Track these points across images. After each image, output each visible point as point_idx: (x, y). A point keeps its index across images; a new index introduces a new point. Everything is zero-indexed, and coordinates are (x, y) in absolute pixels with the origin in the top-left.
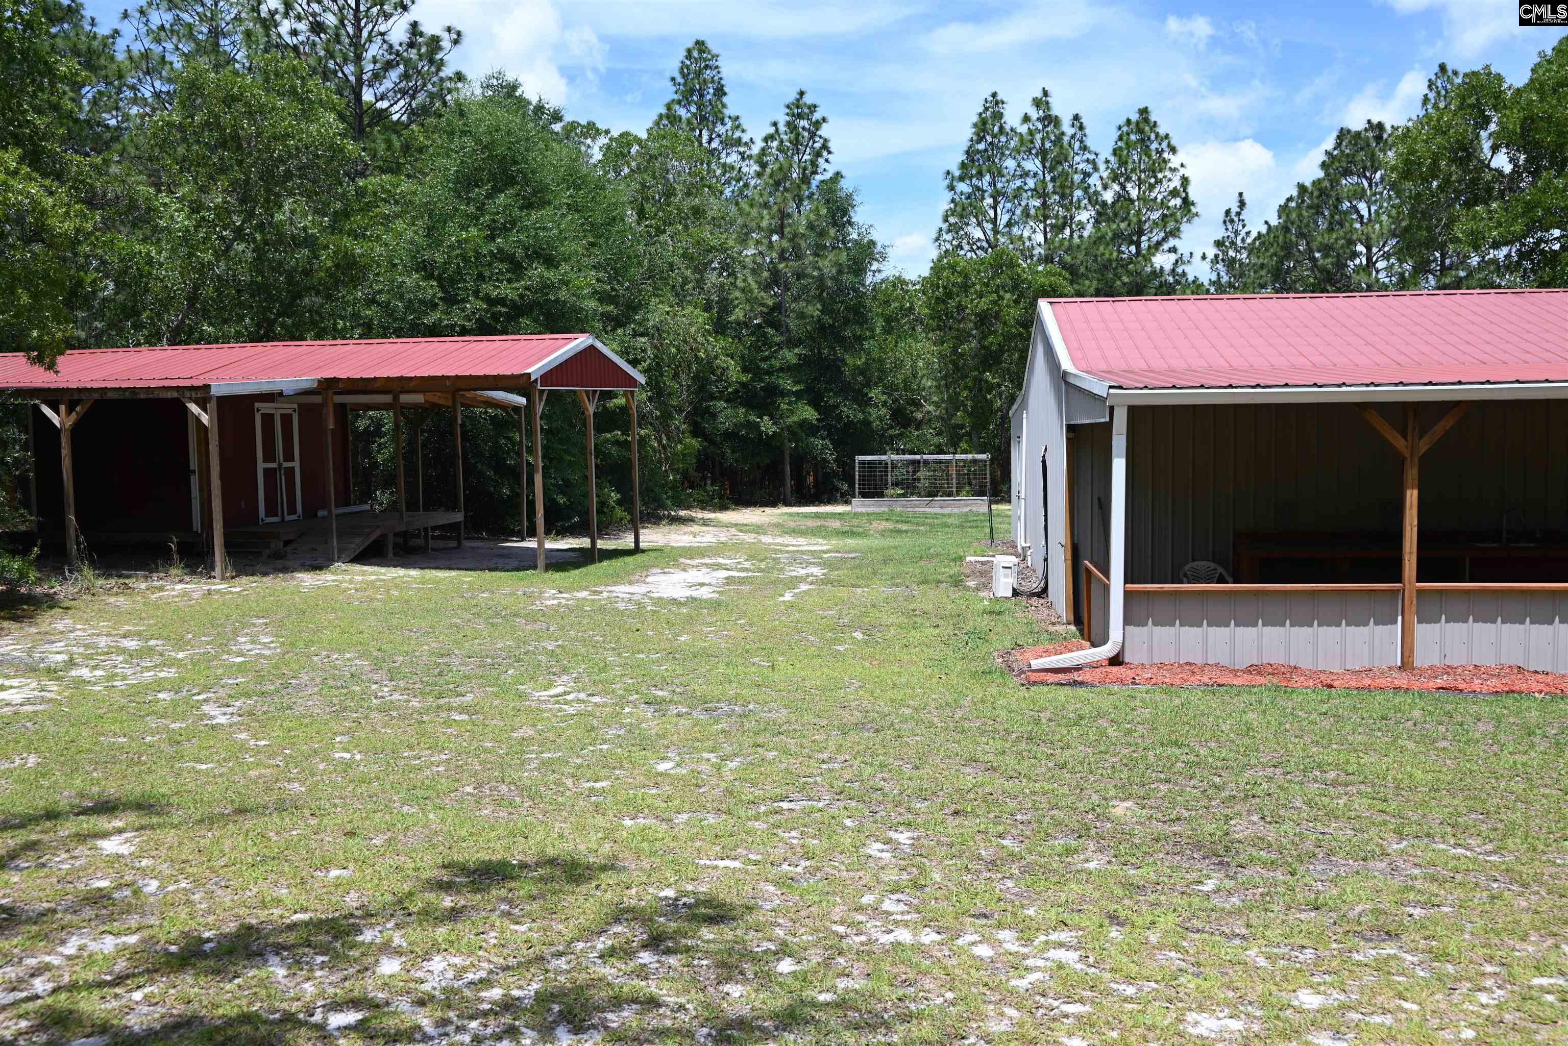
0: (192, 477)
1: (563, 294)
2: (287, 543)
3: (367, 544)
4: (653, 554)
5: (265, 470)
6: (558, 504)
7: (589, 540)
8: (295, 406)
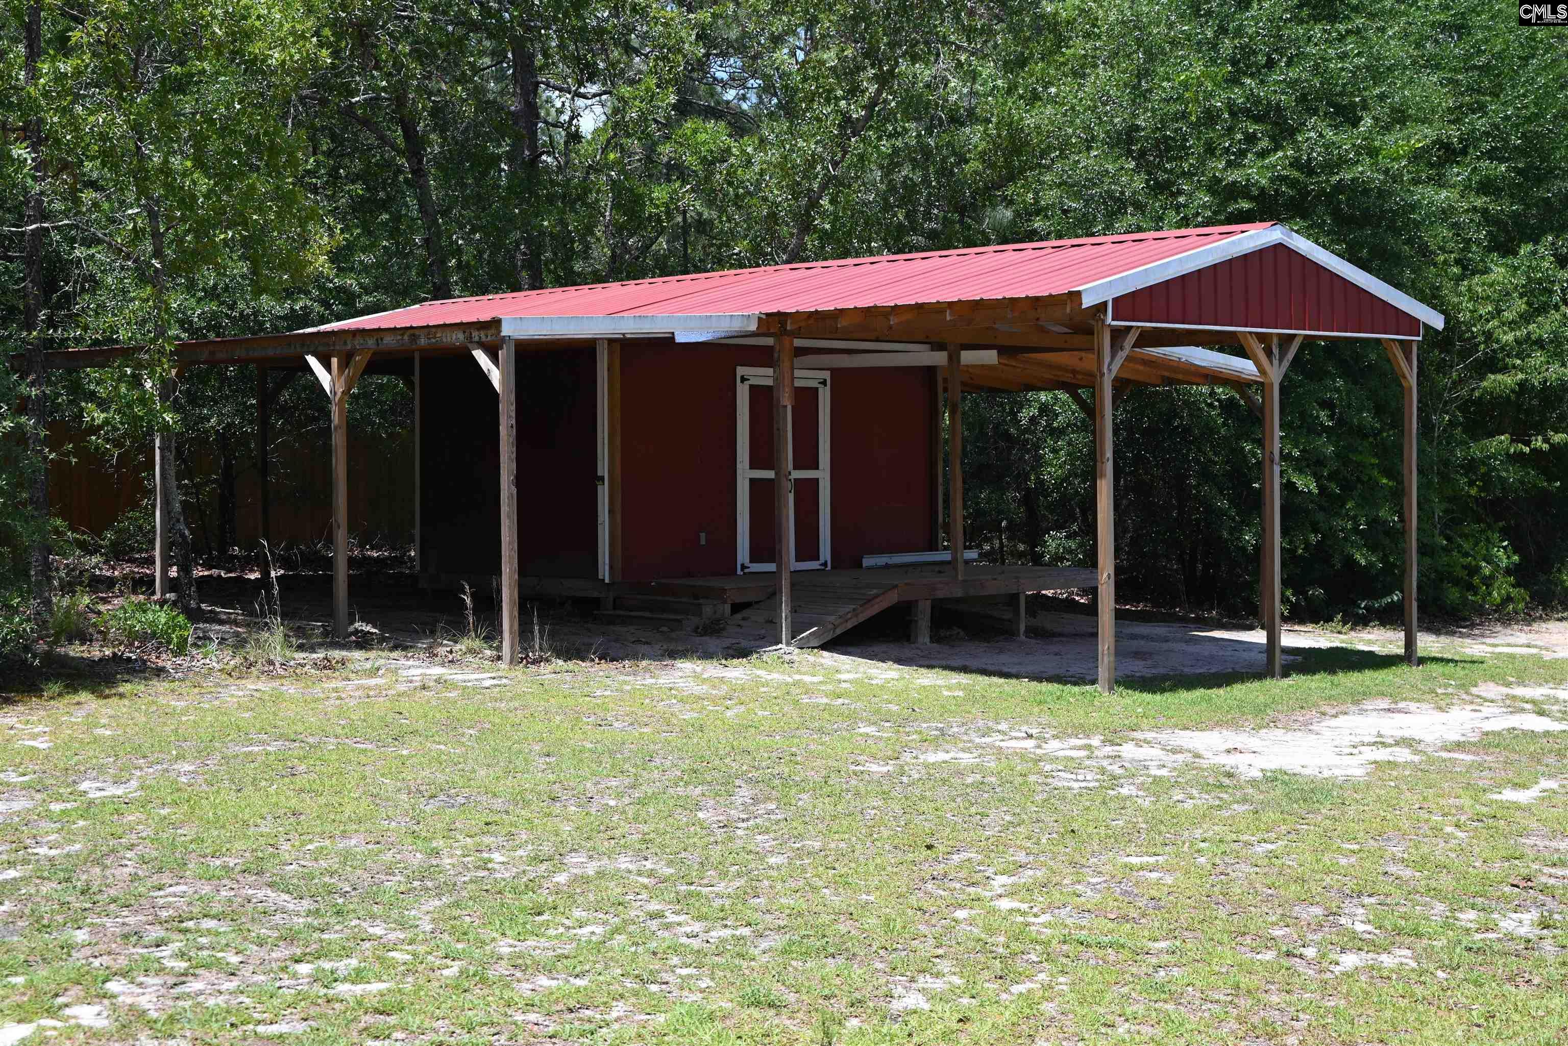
0: (599, 488)
1: (1363, 170)
2: (737, 608)
3: (862, 618)
4: (1436, 669)
5: (753, 481)
6: (1356, 563)
7: (1264, 633)
8: (827, 375)
